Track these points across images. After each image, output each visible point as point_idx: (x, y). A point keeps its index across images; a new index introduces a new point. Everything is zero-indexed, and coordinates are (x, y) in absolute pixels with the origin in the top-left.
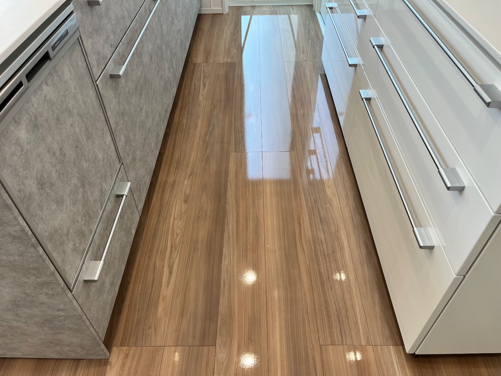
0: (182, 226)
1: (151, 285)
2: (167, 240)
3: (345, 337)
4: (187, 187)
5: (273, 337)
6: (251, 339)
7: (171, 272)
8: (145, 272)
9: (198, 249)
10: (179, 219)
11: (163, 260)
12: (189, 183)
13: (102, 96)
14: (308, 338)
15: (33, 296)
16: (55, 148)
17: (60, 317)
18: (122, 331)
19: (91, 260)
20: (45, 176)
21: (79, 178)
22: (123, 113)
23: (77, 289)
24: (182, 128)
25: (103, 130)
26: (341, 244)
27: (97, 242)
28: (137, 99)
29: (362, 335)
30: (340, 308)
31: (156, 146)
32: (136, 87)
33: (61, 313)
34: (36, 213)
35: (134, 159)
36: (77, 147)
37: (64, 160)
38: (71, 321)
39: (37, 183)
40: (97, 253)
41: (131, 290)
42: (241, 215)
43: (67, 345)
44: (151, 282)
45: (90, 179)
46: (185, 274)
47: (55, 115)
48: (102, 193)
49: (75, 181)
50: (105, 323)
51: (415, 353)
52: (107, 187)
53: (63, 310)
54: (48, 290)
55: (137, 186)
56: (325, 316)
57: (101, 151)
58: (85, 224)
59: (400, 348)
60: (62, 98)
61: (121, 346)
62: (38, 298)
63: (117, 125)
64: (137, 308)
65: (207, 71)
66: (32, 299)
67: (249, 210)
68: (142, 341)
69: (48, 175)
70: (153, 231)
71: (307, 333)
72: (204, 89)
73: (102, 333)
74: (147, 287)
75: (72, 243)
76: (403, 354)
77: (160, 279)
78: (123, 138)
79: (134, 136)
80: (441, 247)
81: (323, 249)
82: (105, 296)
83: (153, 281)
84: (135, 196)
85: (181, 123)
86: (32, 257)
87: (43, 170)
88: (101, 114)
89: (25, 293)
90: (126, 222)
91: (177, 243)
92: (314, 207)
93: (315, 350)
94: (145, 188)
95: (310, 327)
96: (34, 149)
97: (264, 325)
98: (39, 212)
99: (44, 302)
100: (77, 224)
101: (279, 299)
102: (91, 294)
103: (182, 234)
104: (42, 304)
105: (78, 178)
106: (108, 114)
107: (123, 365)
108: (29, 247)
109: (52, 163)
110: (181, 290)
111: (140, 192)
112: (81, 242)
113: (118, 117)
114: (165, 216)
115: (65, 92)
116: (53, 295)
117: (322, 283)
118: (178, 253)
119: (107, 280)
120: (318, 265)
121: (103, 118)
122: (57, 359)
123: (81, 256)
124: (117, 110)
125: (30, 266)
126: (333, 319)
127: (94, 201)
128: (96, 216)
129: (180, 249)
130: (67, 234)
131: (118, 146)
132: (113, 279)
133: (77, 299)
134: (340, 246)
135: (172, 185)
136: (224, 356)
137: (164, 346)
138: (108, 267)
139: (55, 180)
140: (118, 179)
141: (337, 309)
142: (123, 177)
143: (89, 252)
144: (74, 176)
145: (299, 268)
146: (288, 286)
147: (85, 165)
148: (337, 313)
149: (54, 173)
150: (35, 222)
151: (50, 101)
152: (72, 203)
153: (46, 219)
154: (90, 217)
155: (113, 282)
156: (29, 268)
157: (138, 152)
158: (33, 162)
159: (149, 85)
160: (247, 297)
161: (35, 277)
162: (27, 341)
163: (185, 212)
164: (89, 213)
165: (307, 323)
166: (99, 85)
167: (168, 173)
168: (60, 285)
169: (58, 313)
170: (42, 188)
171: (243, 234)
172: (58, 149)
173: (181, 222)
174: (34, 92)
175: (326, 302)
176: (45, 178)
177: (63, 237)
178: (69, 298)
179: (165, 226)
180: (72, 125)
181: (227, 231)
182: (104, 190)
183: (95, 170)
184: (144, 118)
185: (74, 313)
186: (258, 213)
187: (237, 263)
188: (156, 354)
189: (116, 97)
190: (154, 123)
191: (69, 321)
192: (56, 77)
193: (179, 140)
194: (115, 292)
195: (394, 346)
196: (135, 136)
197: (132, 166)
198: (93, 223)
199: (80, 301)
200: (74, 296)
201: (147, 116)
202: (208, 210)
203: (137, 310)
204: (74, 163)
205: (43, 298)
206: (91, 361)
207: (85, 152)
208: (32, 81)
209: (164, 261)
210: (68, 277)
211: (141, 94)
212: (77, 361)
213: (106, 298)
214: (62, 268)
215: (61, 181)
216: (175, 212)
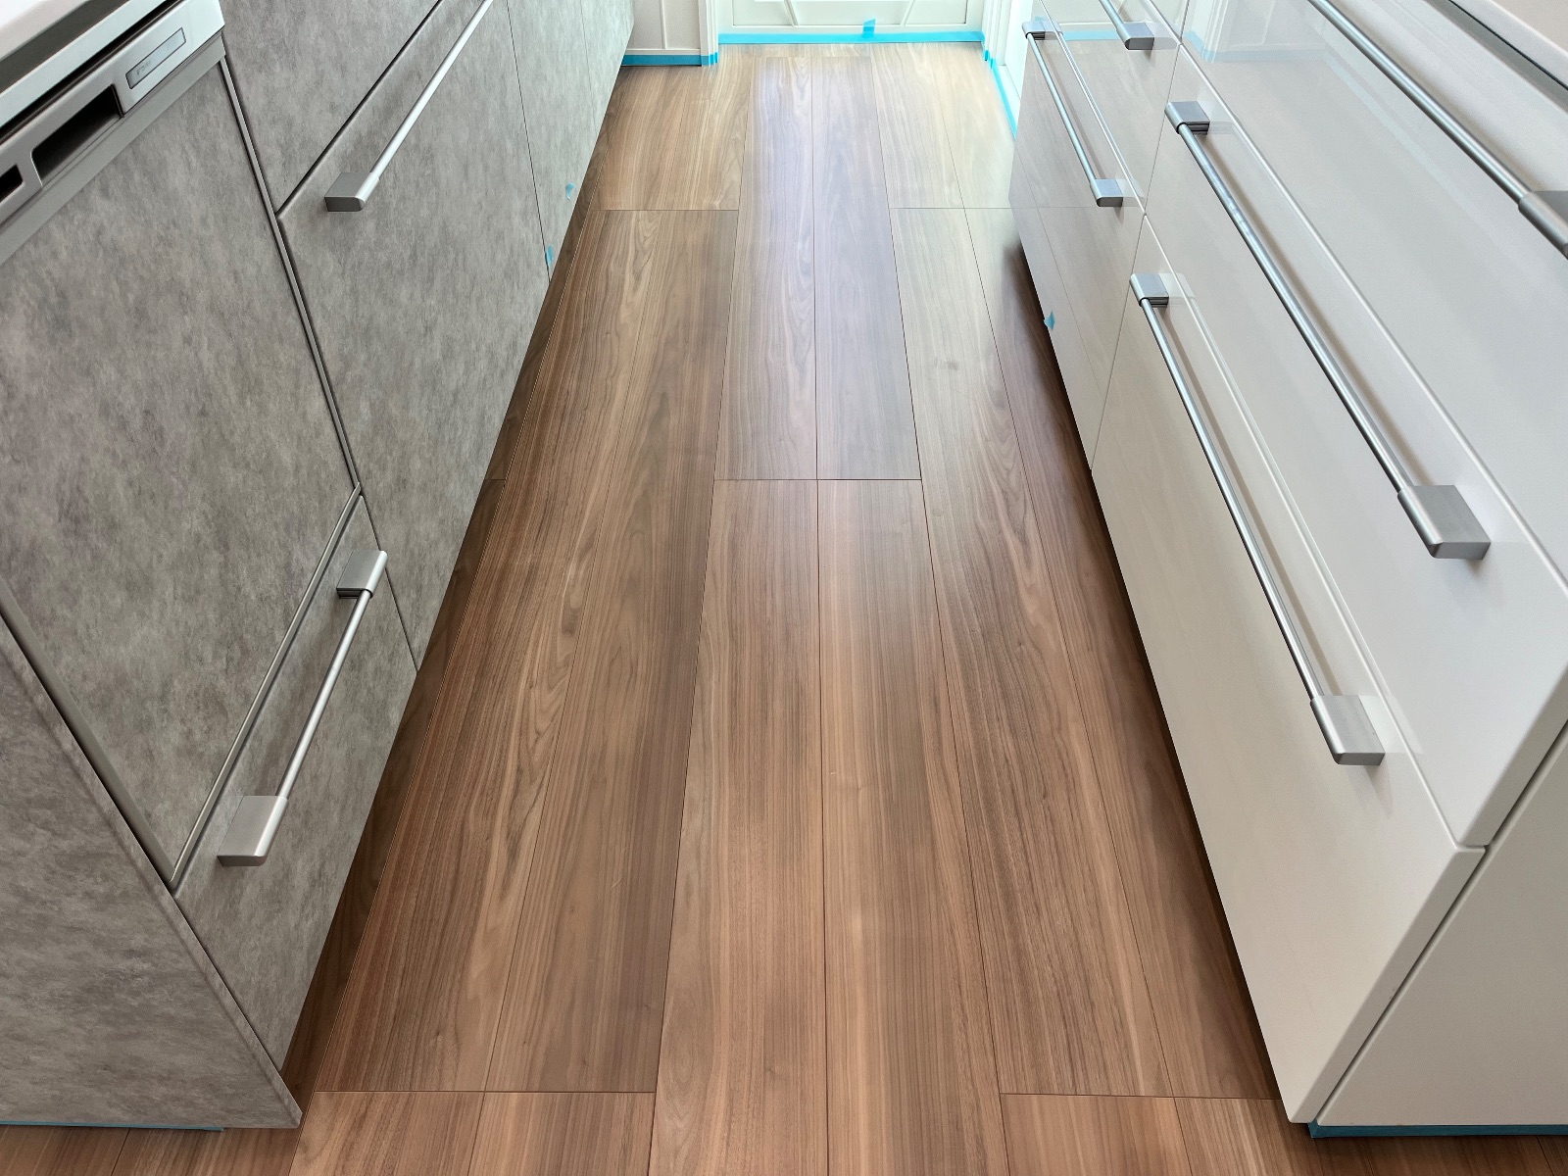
0: (553, 710)
1: (447, 894)
2: (504, 751)
3: (1084, 1069)
4: (574, 586)
5: (845, 1068)
6: (773, 1073)
7: (513, 854)
8: (430, 852)
9: (605, 781)
10: (545, 684)
11: (490, 813)
12: (582, 572)
13: (297, 263)
14: (959, 1070)
15: (44, 903)
16: (127, 405)
17: (135, 976)
18: (347, 1041)
19: (245, 794)
20: (88, 492)
21: (210, 517)
22: (367, 330)
23: (191, 885)
24: (562, 404)
25: (297, 371)
26: (1069, 771)
27: (268, 736)
28: (417, 295)
29: (1138, 1063)
30: (1066, 976)
31: (478, 452)
32: (415, 254)
33: (140, 965)
34: (53, 610)
35: (402, 483)
36: (203, 413)
37: (158, 449)
38: (172, 993)
39: (60, 514)
40: (265, 773)
41: (383, 908)
42: (747, 676)
43: (161, 1080)
44: (448, 882)
45: (247, 527)
46: (560, 859)
47: (131, 298)
48: (290, 575)
49: (192, 523)
50: (290, 1010)
51: (1315, 1121)
52: (307, 561)
53: (143, 954)
54: (92, 880)
55: (412, 573)
56: (1018, 999)
57: (288, 440)
58: (226, 670)
59: (1266, 1105)
60: (156, 246)
61: (342, 1089)
62: (60, 909)
63: (347, 366)
64: (401, 967)
65: (645, 234)
66: (40, 912)
67: (771, 659)
68: (412, 1074)
69: (97, 492)
70: (461, 724)
71: (959, 1053)
72: (635, 289)
73: (279, 1040)
74: (434, 901)
75: (179, 727)
76: (1274, 1125)
77: (478, 874)
78: (364, 408)
79: (404, 408)
80: (1408, 758)
81: (1012, 785)
82: (292, 920)
83: (456, 880)
84: (403, 602)
85: (562, 388)
86: (37, 760)
87: (81, 473)
88: (292, 320)
89: (17, 891)
90: (372, 685)
91: (536, 759)
92: (984, 653)
93: (982, 1108)
94: (436, 581)
95: (966, 1034)
96: (52, 396)
97: (816, 1024)
98: (63, 611)
99: (82, 922)
100: (197, 666)
101: (866, 942)
102: (242, 906)
103: (553, 732)
104: (72, 929)
105: (206, 517)
106: (318, 323)
107: (347, 1151)
108: (25, 724)
109: (114, 455)
110: (546, 911)
111: (419, 589)
112: (210, 728)
113: (350, 340)
114: (500, 675)
115: (168, 228)
116: (109, 899)
117: (1009, 896)
118: (538, 794)
119: (299, 867)
120: (996, 834)
121: (299, 333)
122: (130, 1129)
123: (210, 776)
124: (348, 317)
125: (32, 795)
126: (1043, 1009)
127: (261, 599)
128: (267, 651)
129: (546, 778)
130: (163, 698)
131: (347, 432)
132: (322, 866)
133: (191, 917)
134: (1066, 775)
135: (527, 580)
136: (680, 1125)
137: (485, 1092)
138: (305, 823)
139: (125, 510)
140: (347, 538)
141: (1058, 978)
142: (362, 537)
143: (239, 764)
144: (191, 508)
145: (933, 842)
146: (896, 903)
147: (233, 478)
148: (1055, 989)
149: (120, 488)
150: (50, 642)
151: (115, 250)
152: (183, 597)
153: (89, 636)
154: (245, 652)
155: (320, 876)
156: (29, 801)
157: (417, 464)
158: (46, 441)
159: (457, 255)
160: (762, 935)
161: (49, 834)
162: (27, 1062)
163: (566, 664)
164: (241, 638)
165: (957, 1020)
166: (286, 226)
167: (515, 543)
168: (133, 863)
169: (129, 963)
170: (75, 531)
171: (752, 733)
172: (138, 410)
173: (549, 696)
174: (60, 212)
175: (1020, 952)
176: (87, 501)
177: (148, 704)
178: (163, 911)
179: (499, 706)
180: (187, 340)
181: (700, 726)
182: (294, 568)
183: (266, 500)
184: (438, 356)
185: (180, 966)
186: (800, 667)
187: (730, 825)
188: (456, 1115)
189: (343, 274)
190: (471, 377)
191: (166, 992)
192: (137, 177)
193: (554, 443)
194: (325, 908)
195: (1245, 1101)
196: (406, 407)
197: (395, 504)
198: (255, 670)
199: (203, 927)
200: (182, 905)
201: (448, 354)
202: (640, 657)
203: (400, 973)
204: (194, 465)
205: (77, 909)
206: (242, 1133)
207: (232, 433)
208: (54, 174)
209: (494, 815)
210: (160, 840)
211: (431, 280)
212: (194, 1137)
213: (293, 925)
214: (140, 808)
215: (146, 517)
216: (533, 662)
